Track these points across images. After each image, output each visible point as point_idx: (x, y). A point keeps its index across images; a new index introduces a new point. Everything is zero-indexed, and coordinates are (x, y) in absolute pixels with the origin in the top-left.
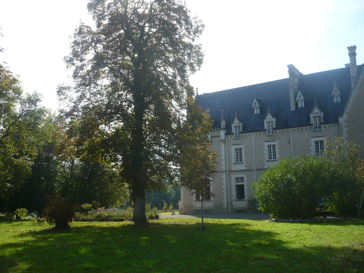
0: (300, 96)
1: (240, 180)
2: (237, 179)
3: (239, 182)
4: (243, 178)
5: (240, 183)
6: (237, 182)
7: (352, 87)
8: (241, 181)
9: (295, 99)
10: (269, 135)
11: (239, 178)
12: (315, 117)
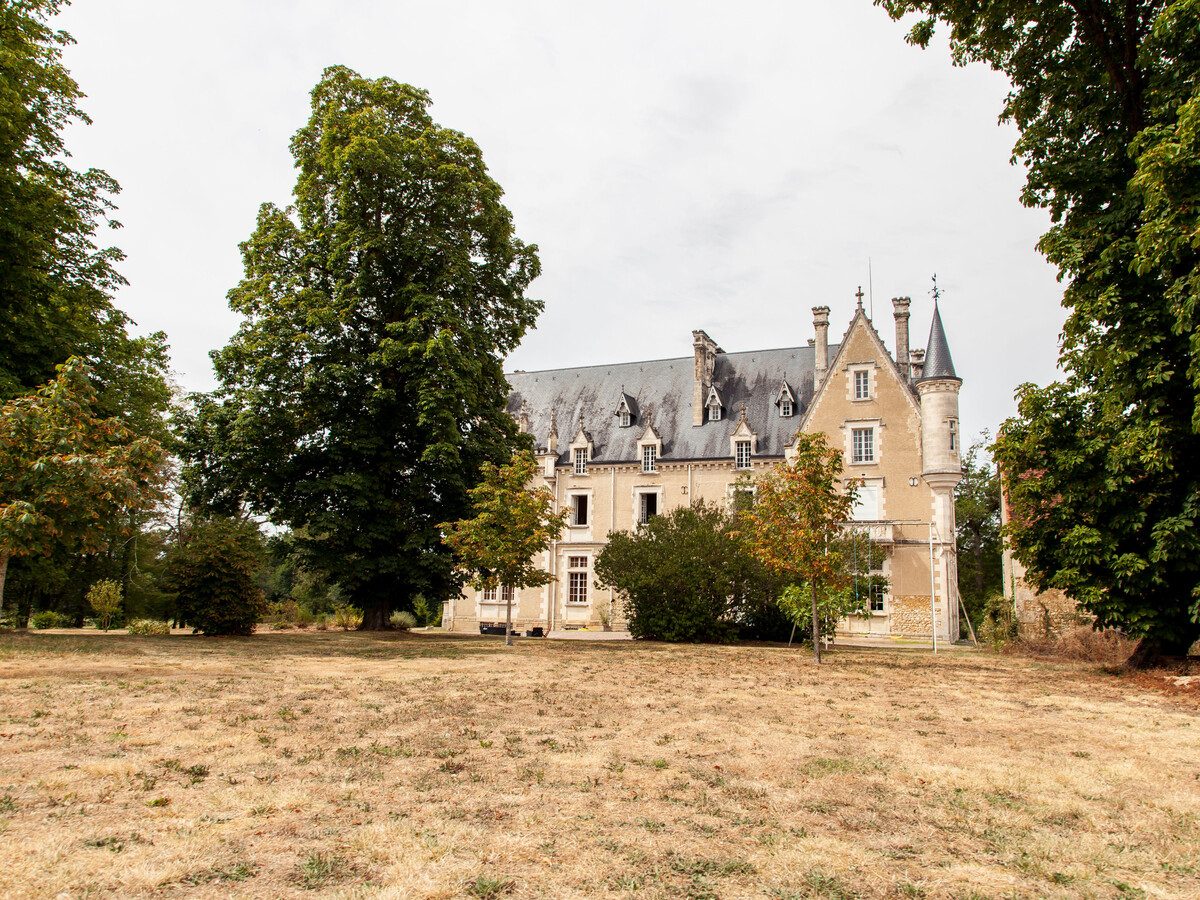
0: (713, 397)
1: (579, 562)
2: (574, 560)
3: (577, 566)
4: (586, 558)
5: (579, 569)
6: (572, 565)
7: (816, 389)
8: (582, 566)
9: (704, 401)
10: (647, 472)
11: (577, 559)
12: (739, 444)
